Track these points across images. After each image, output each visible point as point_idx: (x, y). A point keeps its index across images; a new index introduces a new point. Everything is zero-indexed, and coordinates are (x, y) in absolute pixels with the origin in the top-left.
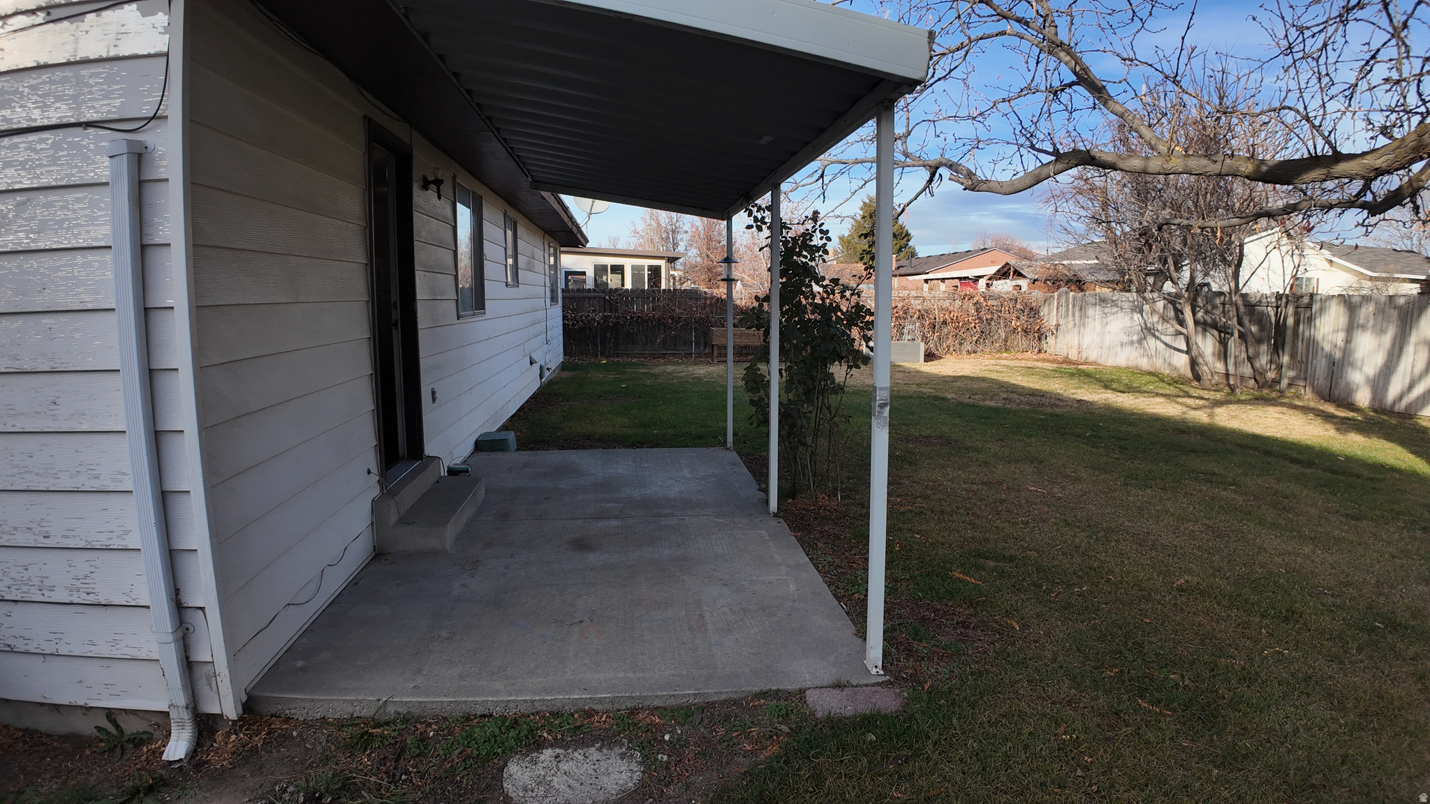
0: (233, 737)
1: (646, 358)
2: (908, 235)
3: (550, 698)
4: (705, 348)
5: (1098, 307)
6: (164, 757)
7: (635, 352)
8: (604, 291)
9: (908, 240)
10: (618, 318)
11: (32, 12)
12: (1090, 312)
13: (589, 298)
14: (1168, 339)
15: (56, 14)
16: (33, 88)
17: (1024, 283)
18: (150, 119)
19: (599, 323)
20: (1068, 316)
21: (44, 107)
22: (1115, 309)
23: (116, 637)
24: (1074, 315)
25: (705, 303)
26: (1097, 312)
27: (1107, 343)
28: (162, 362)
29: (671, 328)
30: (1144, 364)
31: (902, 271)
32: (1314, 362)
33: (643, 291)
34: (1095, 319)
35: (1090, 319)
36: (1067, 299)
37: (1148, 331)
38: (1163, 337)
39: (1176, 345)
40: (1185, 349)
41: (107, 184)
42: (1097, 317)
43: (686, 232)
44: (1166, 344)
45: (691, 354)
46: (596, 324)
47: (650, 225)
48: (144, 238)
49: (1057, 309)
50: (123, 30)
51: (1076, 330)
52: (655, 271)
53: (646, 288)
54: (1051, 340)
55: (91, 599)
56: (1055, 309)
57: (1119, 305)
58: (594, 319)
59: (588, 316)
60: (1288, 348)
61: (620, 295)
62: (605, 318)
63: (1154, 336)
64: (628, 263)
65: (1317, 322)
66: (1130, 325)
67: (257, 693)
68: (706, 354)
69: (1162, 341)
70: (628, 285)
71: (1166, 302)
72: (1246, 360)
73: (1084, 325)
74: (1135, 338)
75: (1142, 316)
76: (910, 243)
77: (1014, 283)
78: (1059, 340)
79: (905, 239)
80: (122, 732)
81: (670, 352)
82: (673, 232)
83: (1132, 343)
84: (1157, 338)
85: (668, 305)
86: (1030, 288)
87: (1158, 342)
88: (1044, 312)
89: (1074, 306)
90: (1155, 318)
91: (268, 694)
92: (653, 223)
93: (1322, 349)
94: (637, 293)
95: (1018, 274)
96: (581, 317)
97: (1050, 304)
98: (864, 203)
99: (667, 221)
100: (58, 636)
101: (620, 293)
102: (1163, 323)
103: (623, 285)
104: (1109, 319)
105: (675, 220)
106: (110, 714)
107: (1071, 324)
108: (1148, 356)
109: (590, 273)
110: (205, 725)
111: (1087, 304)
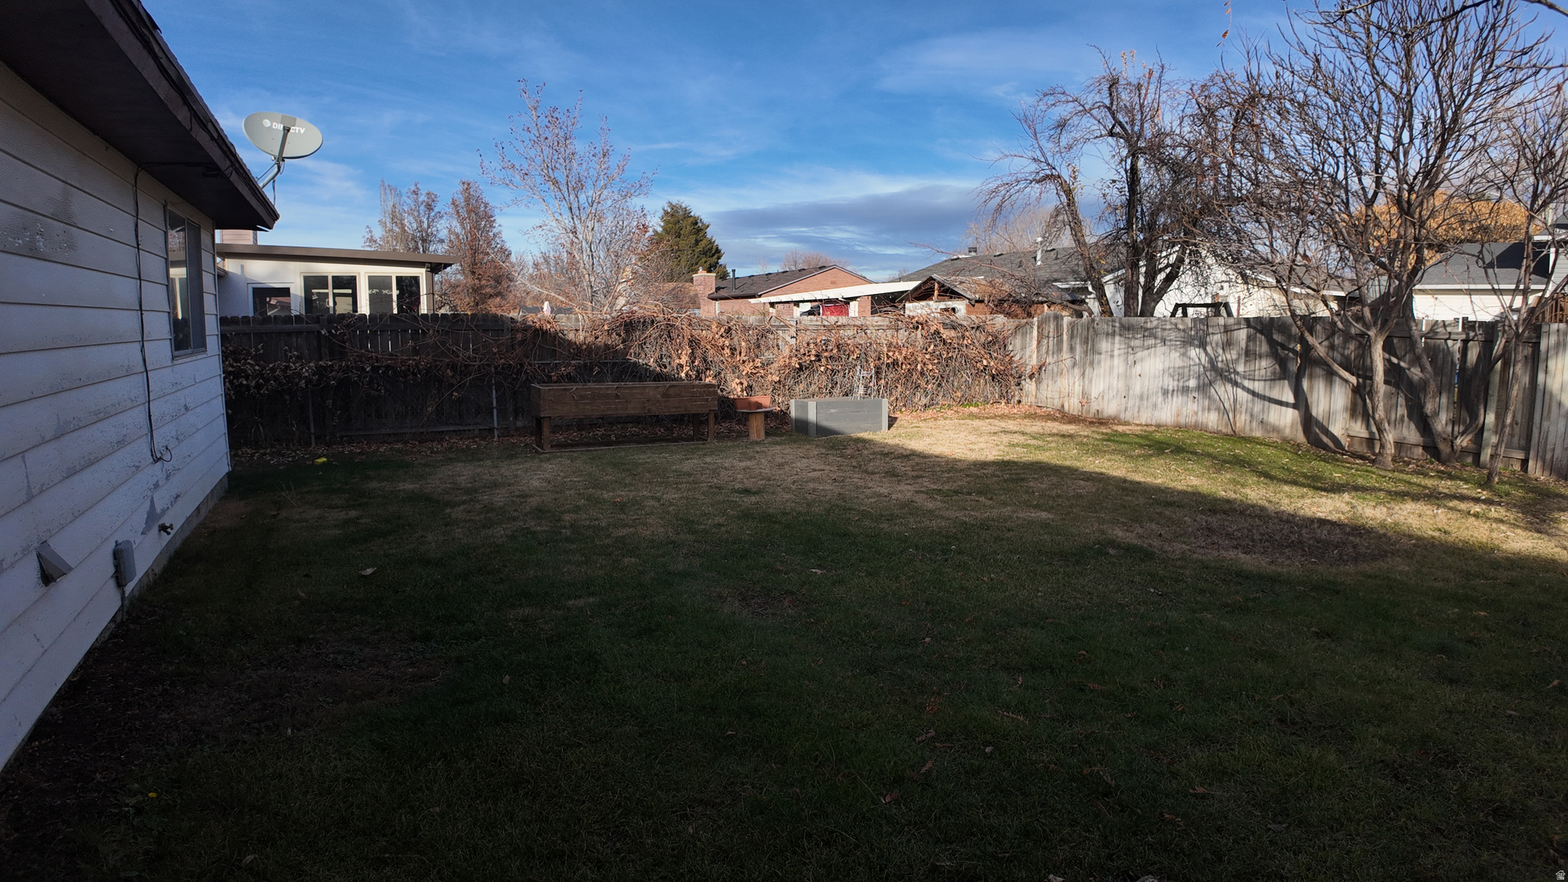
1: (406, 443)
2: (718, 251)
4: (516, 418)
5: (1117, 338)
7: (383, 431)
8: (317, 321)
9: (719, 258)
10: (348, 369)
12: (1104, 345)
13: (289, 334)
14: (1258, 386)
17: (960, 306)
19: (308, 381)
20: (1060, 350)
22: (1152, 341)
24: (1072, 349)
25: (513, 339)
26: (1117, 346)
27: (1137, 389)
29: (452, 385)
30: (1212, 419)
31: (722, 293)
32: (1545, 424)
33: (393, 316)
34: (1112, 356)
35: (1103, 356)
36: (1059, 328)
37: (1222, 374)
38: (1246, 383)
39: (1275, 394)
40: (1291, 399)
42: (1116, 353)
43: (442, 241)
44: (1253, 393)
45: (491, 430)
46: (303, 383)
47: (391, 230)
49: (1039, 342)
51: (1076, 371)
52: (408, 287)
53: (395, 311)
54: (1029, 386)
56: (1035, 343)
57: (1159, 334)
58: (299, 375)
59: (287, 367)
60: (1493, 404)
61: (348, 326)
62: (321, 371)
63: (1230, 381)
64: (363, 273)
65: (1551, 364)
66: (1181, 364)
68: (517, 429)
69: (1244, 388)
70: (364, 308)
71: (1252, 331)
72: (1406, 418)
73: (1092, 364)
74: (1192, 383)
75: (1205, 350)
76: (721, 261)
77: (942, 305)
78: (1044, 385)
79: (715, 256)
81: (451, 428)
82: (424, 241)
83: (1185, 390)
84: (1236, 384)
85: (444, 344)
86: (968, 312)
87: (1239, 390)
88: (1015, 344)
89: (1072, 337)
90: (1232, 355)
92: (397, 229)
93: (1560, 404)
94: (380, 320)
95: (949, 293)
96: (273, 370)
97: (1024, 335)
98: (666, 213)
99: (415, 226)
101: (353, 320)
102: (1246, 362)
103: (355, 309)
104: (1139, 355)
105: (425, 225)
107: (1069, 362)
108: (1218, 409)
109: (297, 289)
111: (1096, 334)
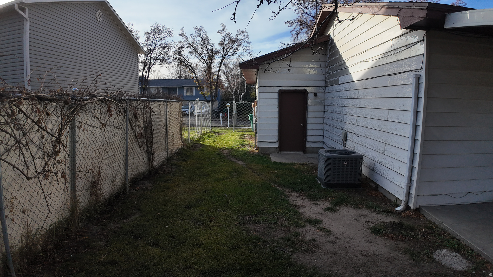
0: (410, 213)
3: (473, 245)
6: (395, 209)
11: (404, 47)
15: (408, 46)
16: (405, 63)
18: (421, 69)
21: (406, 67)
23: (401, 182)
28: (418, 124)
41: (412, 84)
48: (419, 96)
50: (418, 49)
55: (399, 172)
67: (422, 208)
80: (397, 203)
91: (423, 209)
100: (393, 178)
106: (396, 198)
110: (407, 208)
